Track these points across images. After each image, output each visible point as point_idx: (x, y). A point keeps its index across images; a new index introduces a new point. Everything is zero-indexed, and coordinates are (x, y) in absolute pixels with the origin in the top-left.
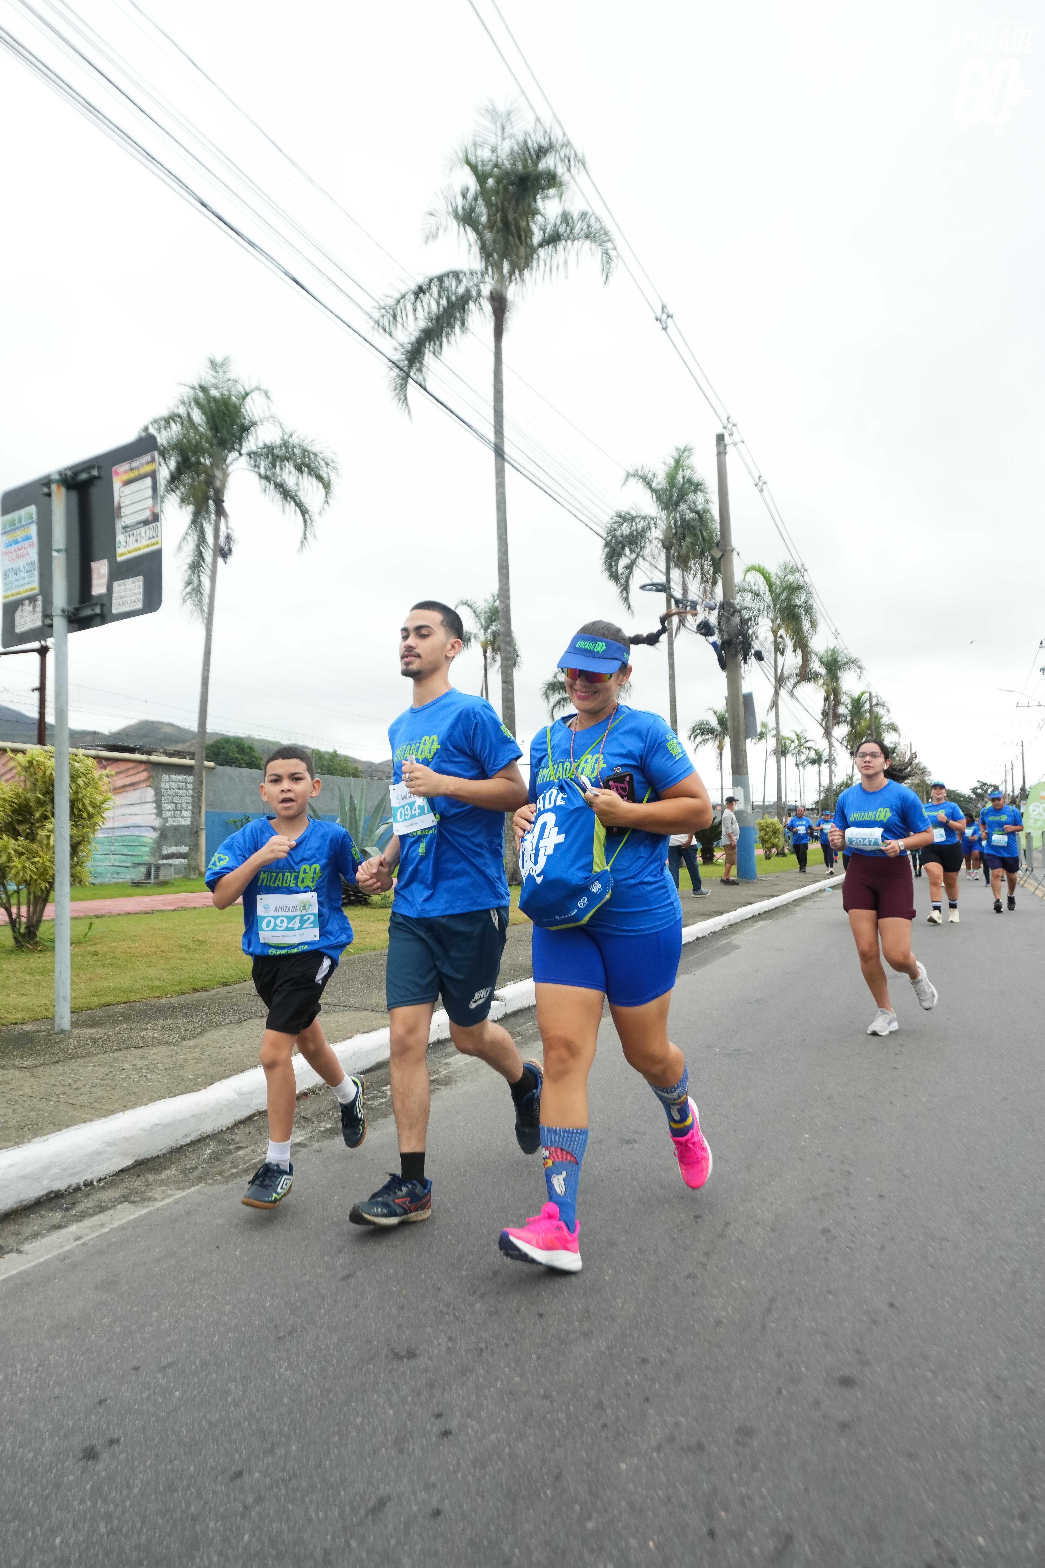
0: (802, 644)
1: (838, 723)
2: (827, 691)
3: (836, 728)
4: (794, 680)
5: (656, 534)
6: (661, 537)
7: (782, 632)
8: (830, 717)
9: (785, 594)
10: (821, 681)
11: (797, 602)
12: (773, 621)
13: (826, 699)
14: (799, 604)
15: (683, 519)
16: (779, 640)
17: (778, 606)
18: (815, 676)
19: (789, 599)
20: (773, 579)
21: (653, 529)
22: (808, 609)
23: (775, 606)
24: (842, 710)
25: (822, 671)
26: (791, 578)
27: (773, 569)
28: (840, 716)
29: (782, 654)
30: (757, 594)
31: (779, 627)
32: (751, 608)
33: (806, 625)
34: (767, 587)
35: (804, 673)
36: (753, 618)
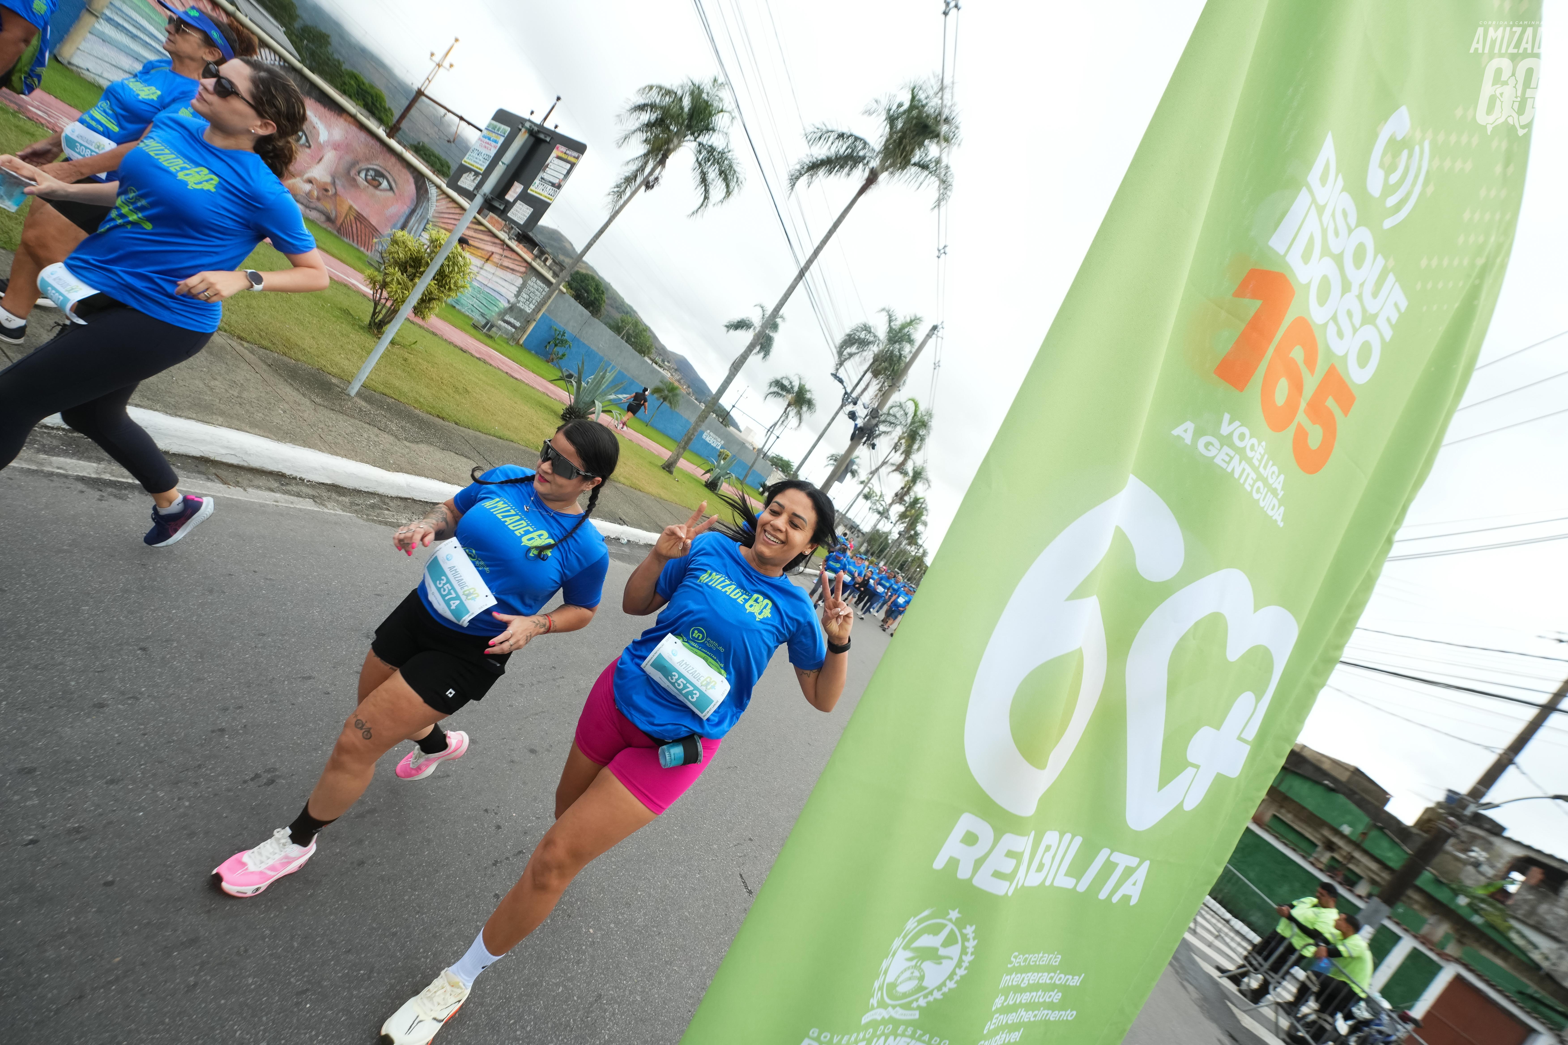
0: (907, 454)
1: (900, 503)
2: (906, 485)
3: (898, 505)
4: (894, 468)
5: (875, 349)
6: (876, 352)
7: (903, 441)
8: (899, 497)
9: (918, 424)
10: (907, 479)
11: (921, 433)
12: (903, 433)
13: (902, 488)
15: (892, 352)
16: (899, 444)
18: (905, 474)
19: (917, 428)
20: (919, 413)
21: (876, 346)
22: (922, 440)
23: (910, 426)
24: (907, 498)
25: (911, 474)
26: (927, 419)
27: (922, 408)
28: (904, 501)
29: (896, 452)
30: (906, 414)
31: (904, 438)
32: (895, 418)
33: (916, 446)
34: (913, 415)
35: (900, 468)
36: (894, 423)
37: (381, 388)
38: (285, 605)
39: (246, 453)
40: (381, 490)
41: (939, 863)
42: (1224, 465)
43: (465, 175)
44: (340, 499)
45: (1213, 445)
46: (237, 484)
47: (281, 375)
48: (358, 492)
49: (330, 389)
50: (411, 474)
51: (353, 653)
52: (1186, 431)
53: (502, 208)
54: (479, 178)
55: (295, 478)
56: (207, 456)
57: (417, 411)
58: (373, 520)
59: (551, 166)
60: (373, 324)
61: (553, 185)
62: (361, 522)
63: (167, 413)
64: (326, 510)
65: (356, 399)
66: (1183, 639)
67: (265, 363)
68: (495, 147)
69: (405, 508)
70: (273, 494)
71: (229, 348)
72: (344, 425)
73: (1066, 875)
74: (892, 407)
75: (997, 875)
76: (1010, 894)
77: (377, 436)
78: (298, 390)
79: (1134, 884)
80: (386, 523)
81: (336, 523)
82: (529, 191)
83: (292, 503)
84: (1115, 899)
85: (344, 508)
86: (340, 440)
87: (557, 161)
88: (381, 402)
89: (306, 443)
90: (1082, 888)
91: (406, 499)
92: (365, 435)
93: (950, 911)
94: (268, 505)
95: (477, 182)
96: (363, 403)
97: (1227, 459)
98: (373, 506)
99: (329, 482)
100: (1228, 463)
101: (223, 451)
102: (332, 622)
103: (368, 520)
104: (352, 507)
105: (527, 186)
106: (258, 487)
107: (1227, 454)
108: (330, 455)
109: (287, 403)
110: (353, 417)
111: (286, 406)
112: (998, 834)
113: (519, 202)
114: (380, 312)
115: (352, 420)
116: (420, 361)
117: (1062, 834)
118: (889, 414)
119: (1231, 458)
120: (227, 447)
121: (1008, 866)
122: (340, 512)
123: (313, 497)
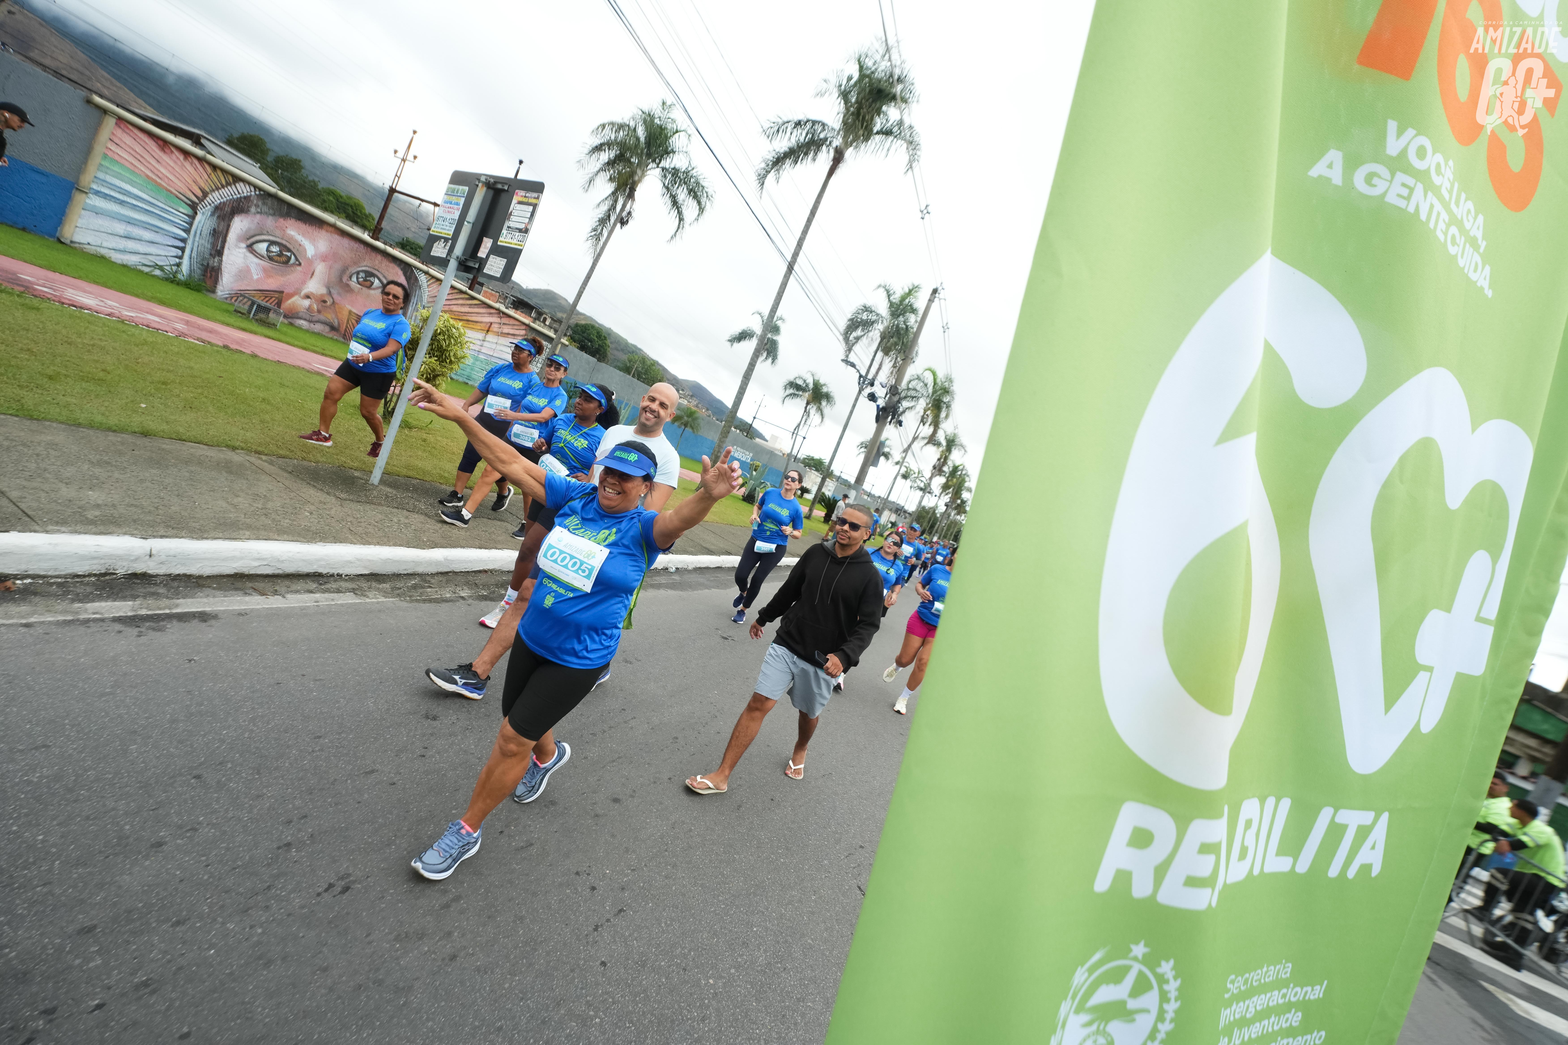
0: (936, 424)
1: (940, 475)
2: (941, 456)
3: (938, 477)
4: (926, 441)
5: (880, 327)
6: (882, 330)
7: (929, 412)
8: (938, 469)
9: (940, 392)
10: (941, 449)
11: (945, 400)
12: (927, 404)
13: (939, 460)
15: (898, 326)
16: (925, 416)
18: (938, 444)
19: (940, 396)
20: (938, 381)
21: (880, 324)
22: (948, 407)
23: (932, 396)
24: (945, 469)
25: (944, 443)
26: (947, 385)
27: (941, 376)
28: (944, 472)
29: (924, 425)
30: (926, 385)
31: (929, 409)
32: (916, 391)
33: (943, 414)
34: (932, 384)
35: (932, 440)
36: (915, 397)
37: (404, 472)
38: (338, 702)
39: (279, 561)
40: (420, 570)
41: (1102, 883)
42: (1402, 204)
43: (435, 245)
44: (381, 586)
45: (1379, 177)
46: (275, 593)
47: (302, 480)
48: (397, 576)
49: (353, 483)
50: (446, 547)
51: (414, 736)
52: (1330, 166)
53: (477, 266)
54: (449, 244)
55: (332, 575)
56: (241, 572)
57: (444, 487)
58: (417, 601)
59: (515, 213)
60: (387, 414)
61: (520, 231)
62: (405, 604)
63: (193, 538)
64: (368, 600)
65: (381, 487)
66: (1387, 485)
67: (286, 471)
68: (458, 209)
69: (448, 582)
70: (312, 595)
71: (248, 464)
72: (372, 514)
73: (1277, 854)
74: (910, 382)
75: (1192, 882)
76: (1214, 904)
77: (407, 517)
78: (321, 490)
79: (1373, 848)
80: (430, 601)
81: (380, 611)
82: (499, 243)
83: (333, 600)
84: (1351, 873)
85: (386, 594)
86: (370, 529)
87: (519, 207)
88: (406, 484)
89: (337, 539)
90: (1302, 867)
91: (447, 573)
92: (395, 520)
93: (1133, 947)
94: (308, 607)
95: (448, 248)
96: (389, 490)
97: (1405, 192)
98: (415, 587)
99: (367, 572)
100: (1408, 198)
101: (256, 564)
102: (388, 709)
103: (412, 601)
104: (395, 592)
105: (496, 239)
106: (297, 592)
107: (1404, 185)
108: (362, 546)
109: (313, 504)
110: (380, 504)
111: (313, 508)
112: (1182, 823)
113: (492, 256)
114: (391, 400)
115: (380, 508)
116: (439, 438)
117: (1263, 801)
118: (908, 389)
119: (1411, 190)
120: (259, 559)
121: (1204, 866)
122: (383, 599)
123: (353, 591)
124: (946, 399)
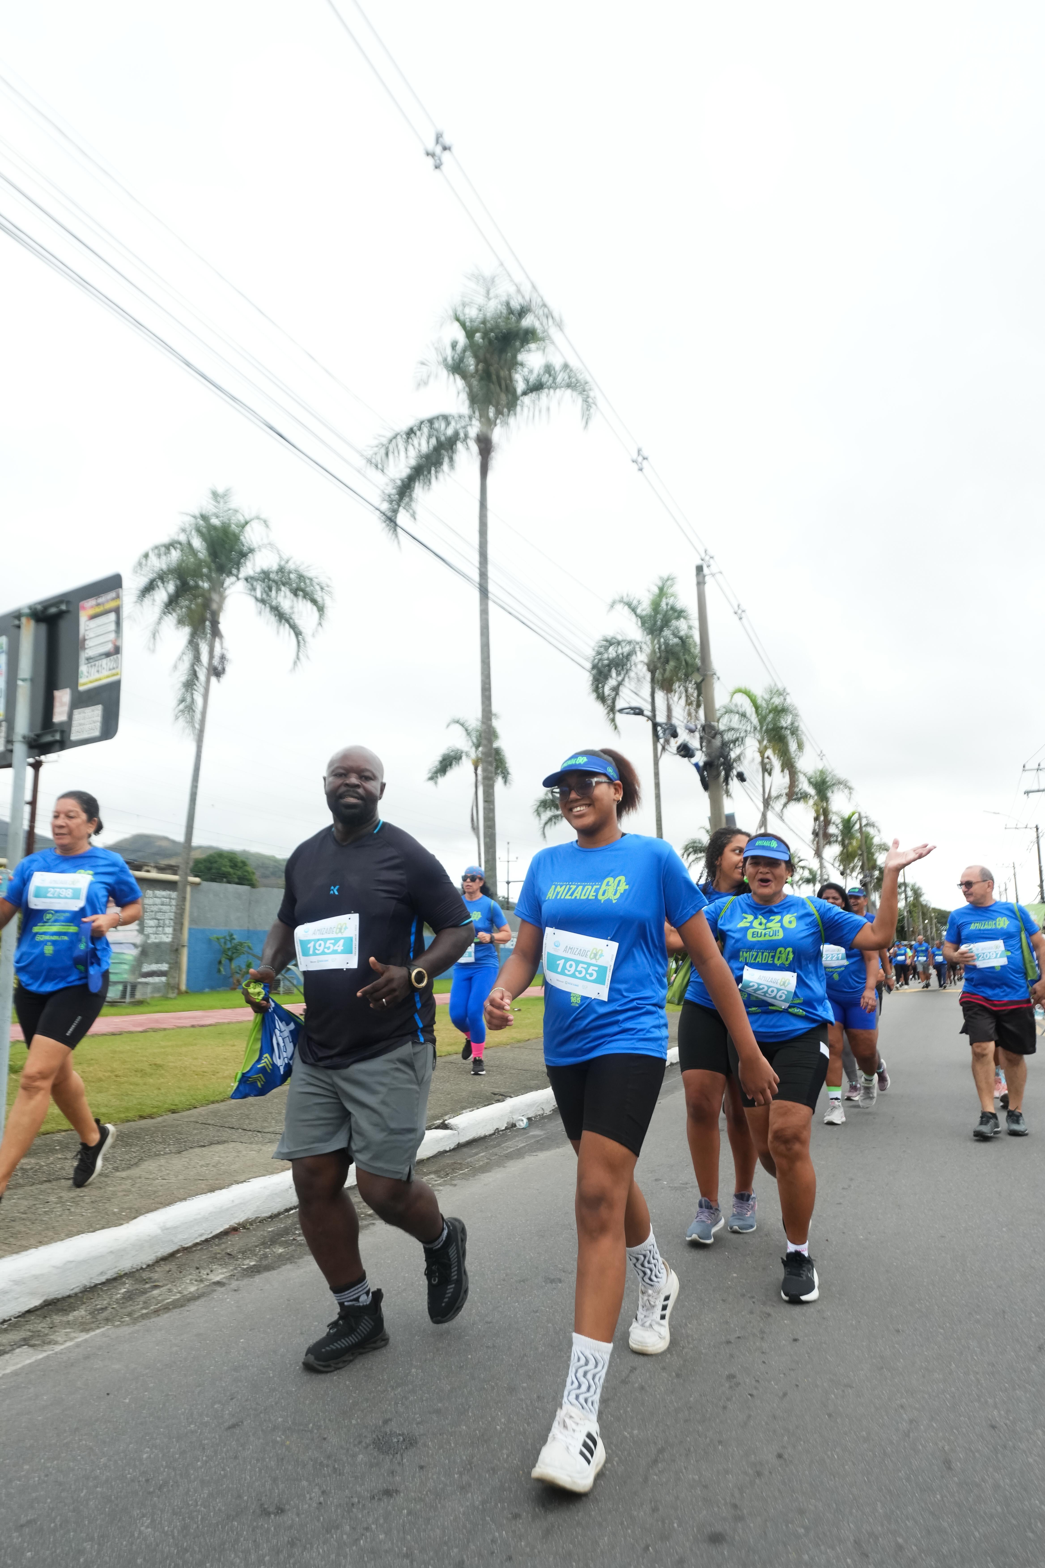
0: (789, 765)
1: (829, 843)
2: (817, 811)
3: (827, 848)
4: (783, 800)
5: (642, 657)
6: (646, 660)
7: (769, 752)
8: (821, 836)
9: (771, 716)
10: (811, 801)
11: (783, 723)
12: (760, 742)
13: (816, 819)
14: (785, 725)
15: (667, 644)
17: (764, 728)
18: (805, 797)
19: (775, 721)
20: (760, 701)
21: (639, 653)
22: (794, 731)
23: (761, 728)
24: (832, 830)
25: (812, 791)
26: (777, 701)
27: (759, 692)
28: (831, 835)
29: (770, 774)
30: (743, 715)
31: (766, 748)
32: (738, 729)
33: (793, 746)
34: (754, 709)
35: (793, 794)
36: (737, 739)
74: (723, 718)
124: (786, 721)
